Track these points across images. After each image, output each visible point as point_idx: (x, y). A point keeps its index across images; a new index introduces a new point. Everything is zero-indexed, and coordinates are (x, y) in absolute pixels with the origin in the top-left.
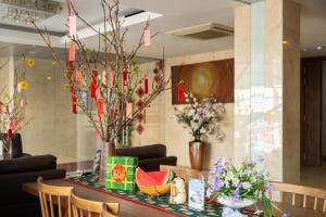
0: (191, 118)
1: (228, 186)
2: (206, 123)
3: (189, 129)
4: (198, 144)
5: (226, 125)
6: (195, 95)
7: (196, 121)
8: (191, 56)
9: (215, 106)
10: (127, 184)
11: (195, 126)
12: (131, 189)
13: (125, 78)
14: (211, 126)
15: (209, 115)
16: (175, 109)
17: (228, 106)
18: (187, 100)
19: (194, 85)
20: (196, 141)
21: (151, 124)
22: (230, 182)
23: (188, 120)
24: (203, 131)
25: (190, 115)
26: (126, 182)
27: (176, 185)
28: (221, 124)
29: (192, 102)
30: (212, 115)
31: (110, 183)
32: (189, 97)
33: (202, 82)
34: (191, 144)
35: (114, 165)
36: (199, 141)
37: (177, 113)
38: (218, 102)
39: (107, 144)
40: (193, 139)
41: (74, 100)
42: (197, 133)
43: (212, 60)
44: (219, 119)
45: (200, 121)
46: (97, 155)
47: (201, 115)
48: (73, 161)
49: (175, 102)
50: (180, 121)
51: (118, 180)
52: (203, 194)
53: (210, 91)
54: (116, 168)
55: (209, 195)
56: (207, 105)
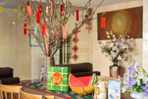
0: (111, 49)
1: (139, 84)
2: (121, 53)
3: (109, 57)
4: (116, 68)
5: (136, 54)
6: (114, 33)
7: (115, 51)
8: (112, 6)
9: (128, 41)
10: (62, 87)
11: (114, 55)
12: (65, 90)
13: (62, 10)
14: (125, 55)
15: (124, 47)
16: (100, 43)
17: (138, 40)
18: (108, 37)
19: (113, 25)
20: (114, 65)
21: (83, 54)
22: (141, 81)
23: (109, 51)
24: (119, 58)
25: (110, 47)
26: (61, 85)
27: (99, 86)
28: (133, 54)
29: (112, 38)
30: (126, 47)
31: (50, 86)
32: (110, 35)
33: (119, 24)
34: (111, 68)
35: (53, 73)
36: (117, 65)
37: (101, 46)
38: (130, 38)
39: (49, 58)
40: (113, 64)
41: (25, 25)
42: (115, 60)
43: (126, 8)
44: (131, 50)
45: (118, 51)
46: (43, 69)
47: (118, 47)
48: (29, 79)
49: (99, 38)
50: (103, 51)
51: (56, 84)
52: (119, 91)
53: (125, 30)
54: (55, 75)
55: (124, 91)
56: (123, 40)
